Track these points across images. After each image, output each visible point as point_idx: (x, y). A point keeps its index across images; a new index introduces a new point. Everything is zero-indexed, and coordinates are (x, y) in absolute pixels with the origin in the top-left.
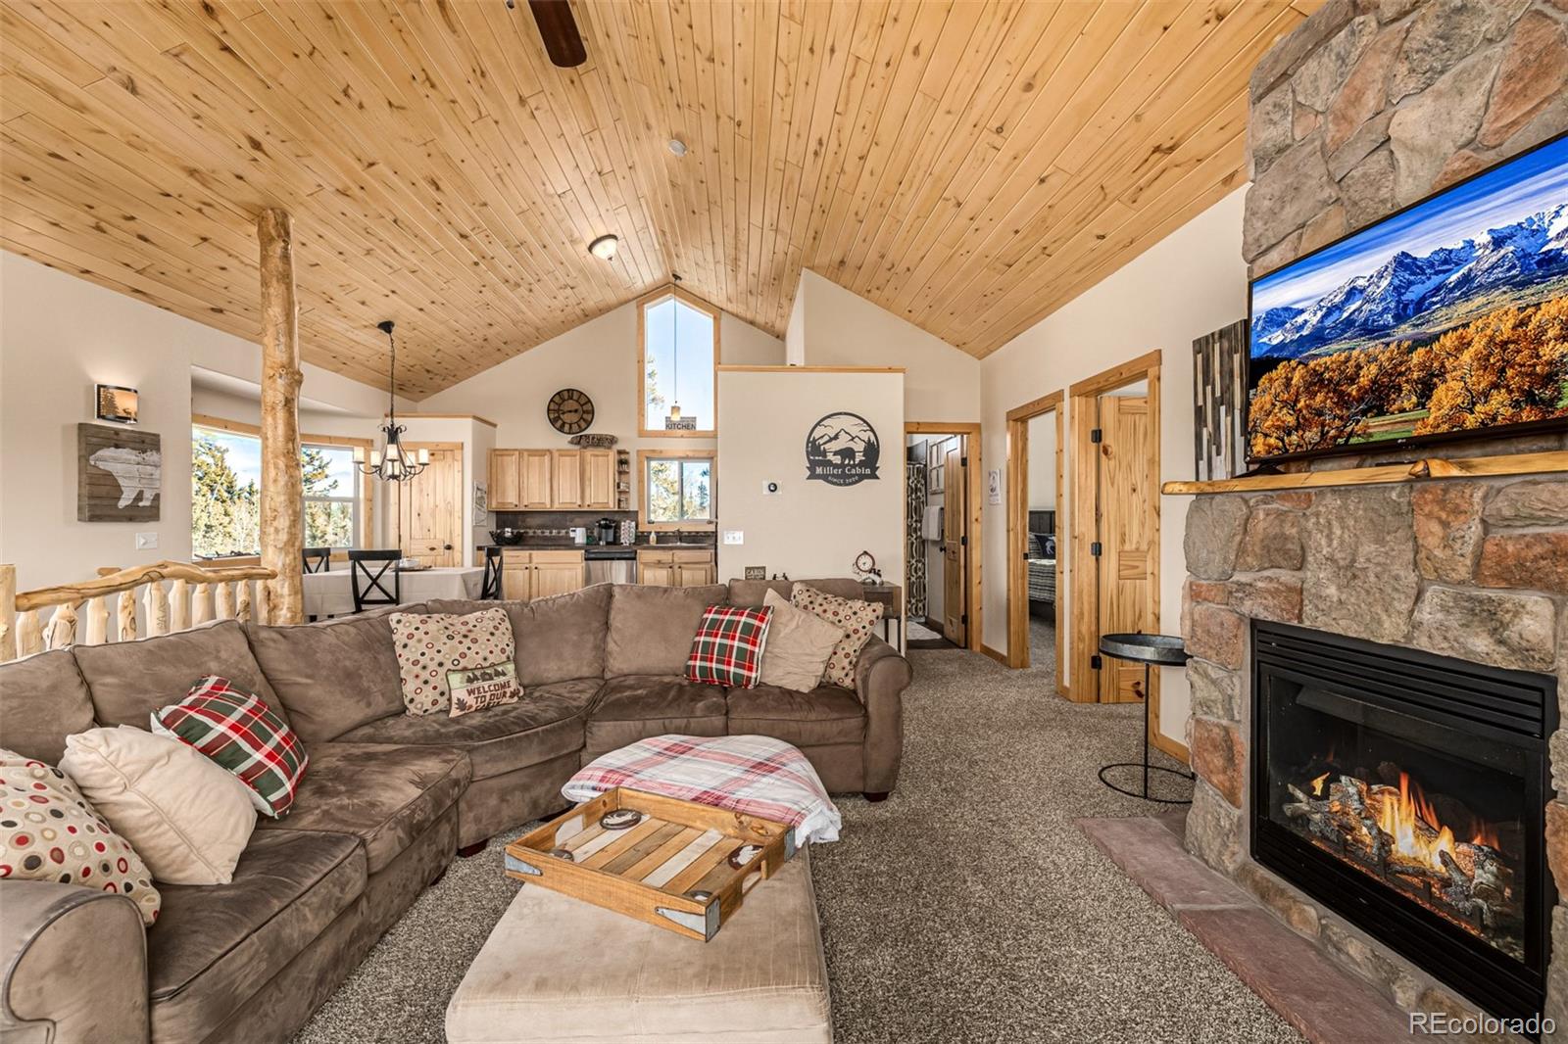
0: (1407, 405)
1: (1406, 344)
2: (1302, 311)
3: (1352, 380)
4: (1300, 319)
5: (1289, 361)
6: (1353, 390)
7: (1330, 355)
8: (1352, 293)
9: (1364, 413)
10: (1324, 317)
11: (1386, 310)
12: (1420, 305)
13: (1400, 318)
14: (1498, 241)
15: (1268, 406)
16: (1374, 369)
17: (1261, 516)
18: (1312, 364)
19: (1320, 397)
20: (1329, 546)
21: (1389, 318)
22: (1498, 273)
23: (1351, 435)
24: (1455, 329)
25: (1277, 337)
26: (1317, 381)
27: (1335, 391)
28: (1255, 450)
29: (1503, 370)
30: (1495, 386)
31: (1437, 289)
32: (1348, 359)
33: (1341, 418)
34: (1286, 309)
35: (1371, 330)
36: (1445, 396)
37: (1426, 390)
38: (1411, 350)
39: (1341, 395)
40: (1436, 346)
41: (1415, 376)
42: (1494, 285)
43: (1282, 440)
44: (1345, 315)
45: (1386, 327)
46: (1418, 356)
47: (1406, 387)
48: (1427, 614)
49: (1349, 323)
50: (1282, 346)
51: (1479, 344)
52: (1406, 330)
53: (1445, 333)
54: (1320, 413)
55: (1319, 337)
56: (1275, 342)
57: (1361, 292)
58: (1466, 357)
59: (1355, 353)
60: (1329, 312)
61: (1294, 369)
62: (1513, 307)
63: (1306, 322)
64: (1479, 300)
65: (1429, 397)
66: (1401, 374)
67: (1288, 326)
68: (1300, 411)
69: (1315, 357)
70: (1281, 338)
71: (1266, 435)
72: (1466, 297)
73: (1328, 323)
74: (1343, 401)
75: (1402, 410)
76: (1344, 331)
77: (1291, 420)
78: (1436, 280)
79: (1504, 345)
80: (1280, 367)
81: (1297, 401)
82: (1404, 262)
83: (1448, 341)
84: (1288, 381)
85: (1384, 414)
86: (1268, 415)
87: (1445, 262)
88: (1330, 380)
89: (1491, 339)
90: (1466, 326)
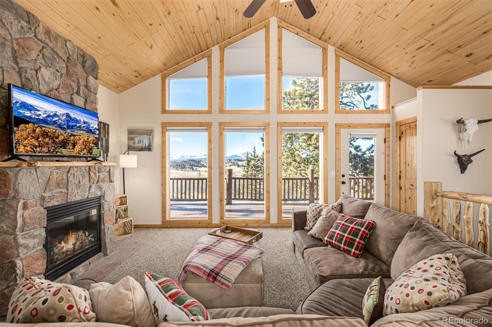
0: (70, 148)
1: (70, 134)
2: (39, 111)
3: (57, 138)
4: (38, 113)
5: (34, 124)
6: (57, 140)
7: (51, 129)
8: (55, 115)
9: (61, 147)
10: (47, 117)
11: (64, 124)
12: (72, 127)
13: (69, 127)
14: (85, 123)
15: (25, 136)
16: (62, 137)
18: (44, 129)
19: (47, 140)
21: (65, 126)
22: (84, 128)
23: (57, 152)
24: (79, 135)
25: (28, 114)
26: (45, 134)
27: (52, 139)
28: (19, 150)
29: (86, 146)
30: (85, 148)
31: (75, 126)
32: (55, 132)
33: (54, 147)
34: (31, 106)
35: (60, 126)
36: (78, 148)
37: (74, 146)
38: (71, 136)
39: (54, 141)
40: (75, 137)
41: (72, 142)
42: (84, 130)
43: (33, 149)
44: (54, 120)
45: (65, 128)
46: (72, 138)
47: (70, 144)
49: (55, 123)
50: (30, 117)
51: (82, 140)
52: (69, 131)
53: (77, 135)
54: (47, 144)
55: (45, 121)
56: (26, 115)
57: (59, 116)
58: (81, 141)
59: (57, 131)
60: (49, 116)
61: (37, 128)
62: (87, 135)
63: (40, 115)
64: (82, 132)
65: (75, 147)
66: (69, 140)
67: (33, 112)
68: (40, 141)
69: (44, 127)
70: (29, 115)
71: (25, 146)
72: (80, 130)
73: (49, 119)
74: (54, 142)
75: (70, 149)
76: (54, 124)
77: (36, 143)
78: (75, 124)
79: (86, 141)
80: (30, 124)
81: (38, 138)
82: (68, 115)
83: (77, 137)
84: (34, 131)
85: (66, 149)
86: (26, 139)
87: (76, 121)
88: (50, 136)
89: (84, 140)
90: (80, 136)
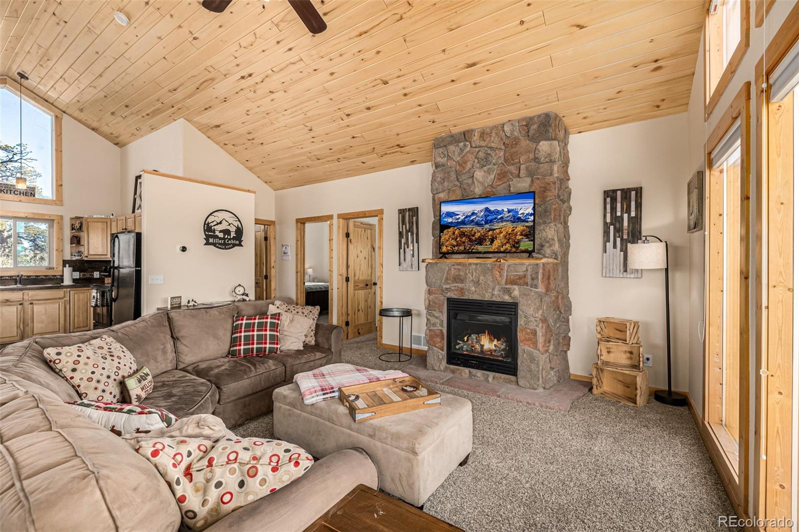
0: (487, 244)
1: (487, 230)
2: (458, 215)
3: (473, 236)
4: (458, 217)
5: (454, 227)
6: (474, 238)
7: (467, 228)
8: (473, 214)
9: (476, 244)
10: (465, 218)
11: (482, 220)
12: (491, 221)
13: (486, 223)
14: (509, 211)
15: (447, 238)
16: (479, 234)
17: (453, 269)
18: (461, 229)
19: (464, 238)
20: (472, 277)
21: (483, 222)
22: (509, 218)
23: (473, 249)
24: (499, 228)
25: (450, 220)
26: (463, 234)
27: (468, 238)
28: (443, 250)
29: (509, 240)
30: (507, 243)
31: (495, 218)
32: (472, 230)
33: (470, 245)
34: (453, 213)
35: (478, 224)
36: (497, 243)
37: (492, 241)
38: (489, 231)
39: (470, 239)
40: (495, 231)
41: (490, 237)
42: (508, 221)
43: (452, 248)
44: (471, 219)
45: (482, 224)
46: (490, 233)
47: (487, 240)
48: (496, 292)
49: (472, 221)
50: (451, 223)
51: (504, 233)
52: (487, 226)
53: (497, 229)
54: (464, 243)
55: (463, 223)
56: (449, 221)
57: (476, 214)
58: (501, 235)
59: (474, 229)
60: (467, 217)
61: (456, 230)
62: (512, 226)
63: (459, 218)
64: (505, 223)
65: (493, 243)
66: (486, 236)
67: (454, 218)
68: (458, 241)
69: (462, 228)
70: (451, 221)
71: (447, 247)
72: (502, 222)
73: (466, 220)
74: (471, 240)
75: (486, 245)
76: (471, 223)
77: (455, 243)
78: (495, 216)
79: (509, 234)
80: (451, 228)
81: (457, 239)
82: (487, 209)
83: (498, 231)
84: (454, 233)
85: (481, 245)
86: (447, 241)
87: (497, 212)
88: (467, 235)
89: (507, 232)
90: (502, 228)
